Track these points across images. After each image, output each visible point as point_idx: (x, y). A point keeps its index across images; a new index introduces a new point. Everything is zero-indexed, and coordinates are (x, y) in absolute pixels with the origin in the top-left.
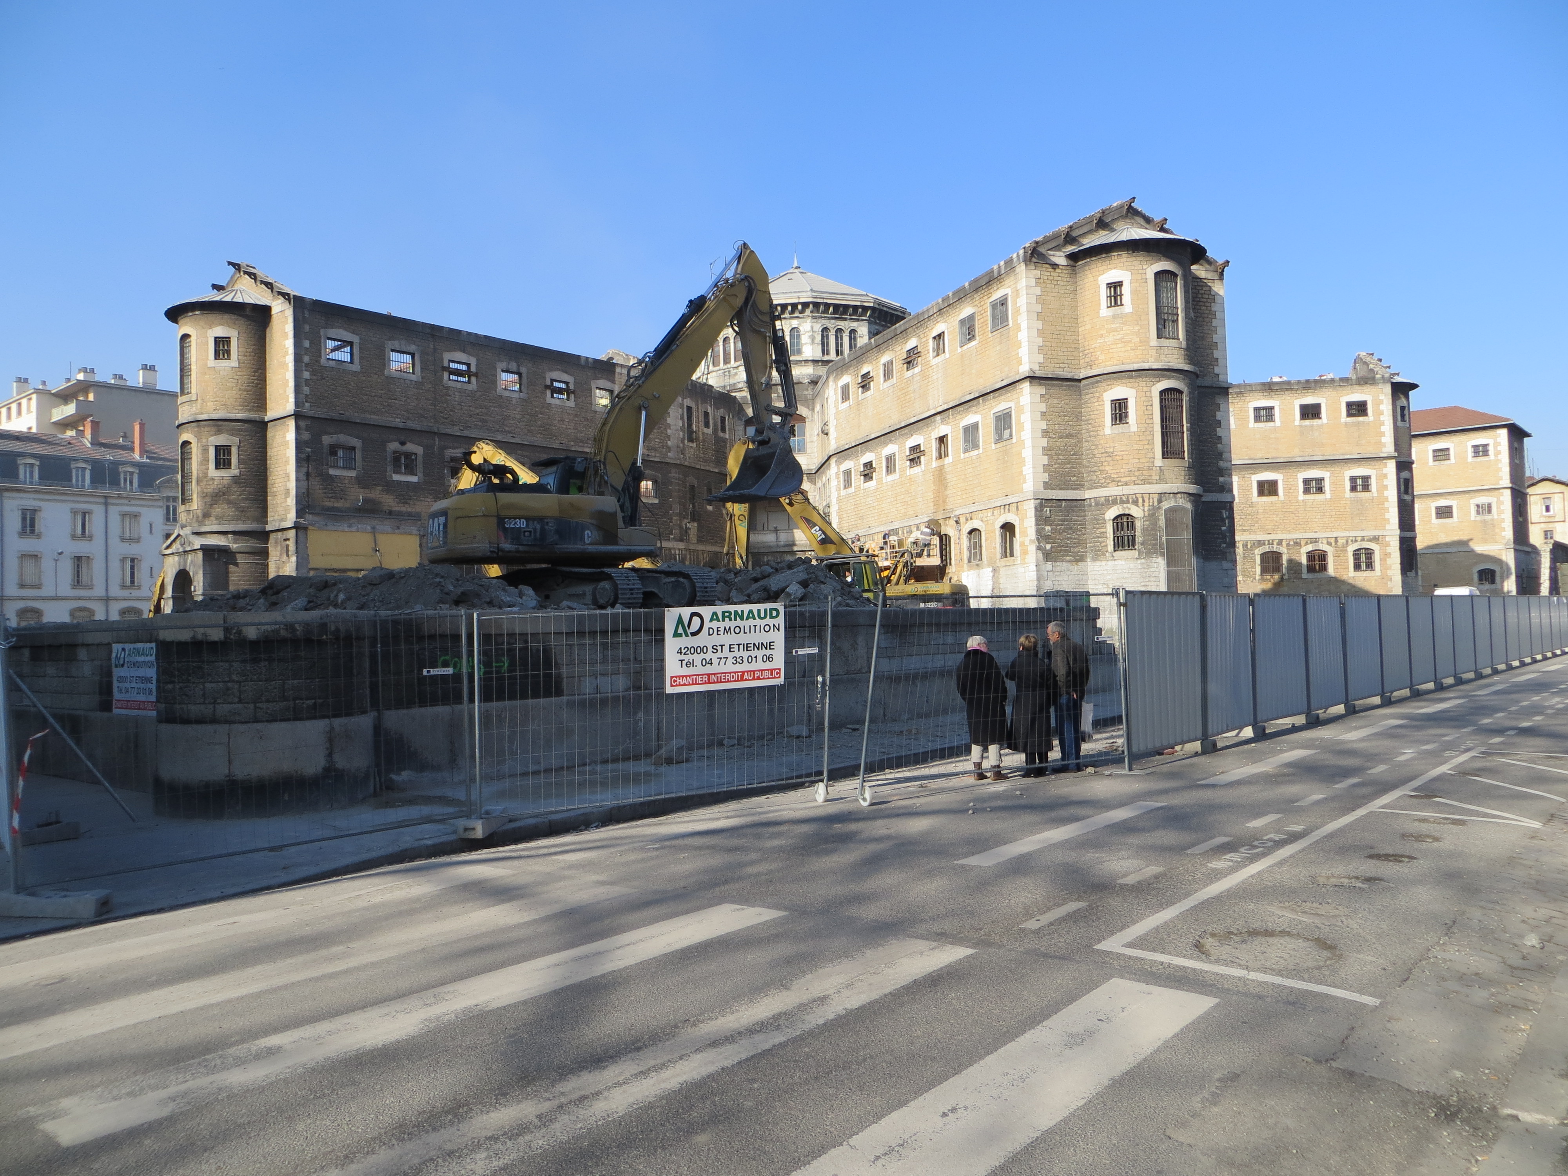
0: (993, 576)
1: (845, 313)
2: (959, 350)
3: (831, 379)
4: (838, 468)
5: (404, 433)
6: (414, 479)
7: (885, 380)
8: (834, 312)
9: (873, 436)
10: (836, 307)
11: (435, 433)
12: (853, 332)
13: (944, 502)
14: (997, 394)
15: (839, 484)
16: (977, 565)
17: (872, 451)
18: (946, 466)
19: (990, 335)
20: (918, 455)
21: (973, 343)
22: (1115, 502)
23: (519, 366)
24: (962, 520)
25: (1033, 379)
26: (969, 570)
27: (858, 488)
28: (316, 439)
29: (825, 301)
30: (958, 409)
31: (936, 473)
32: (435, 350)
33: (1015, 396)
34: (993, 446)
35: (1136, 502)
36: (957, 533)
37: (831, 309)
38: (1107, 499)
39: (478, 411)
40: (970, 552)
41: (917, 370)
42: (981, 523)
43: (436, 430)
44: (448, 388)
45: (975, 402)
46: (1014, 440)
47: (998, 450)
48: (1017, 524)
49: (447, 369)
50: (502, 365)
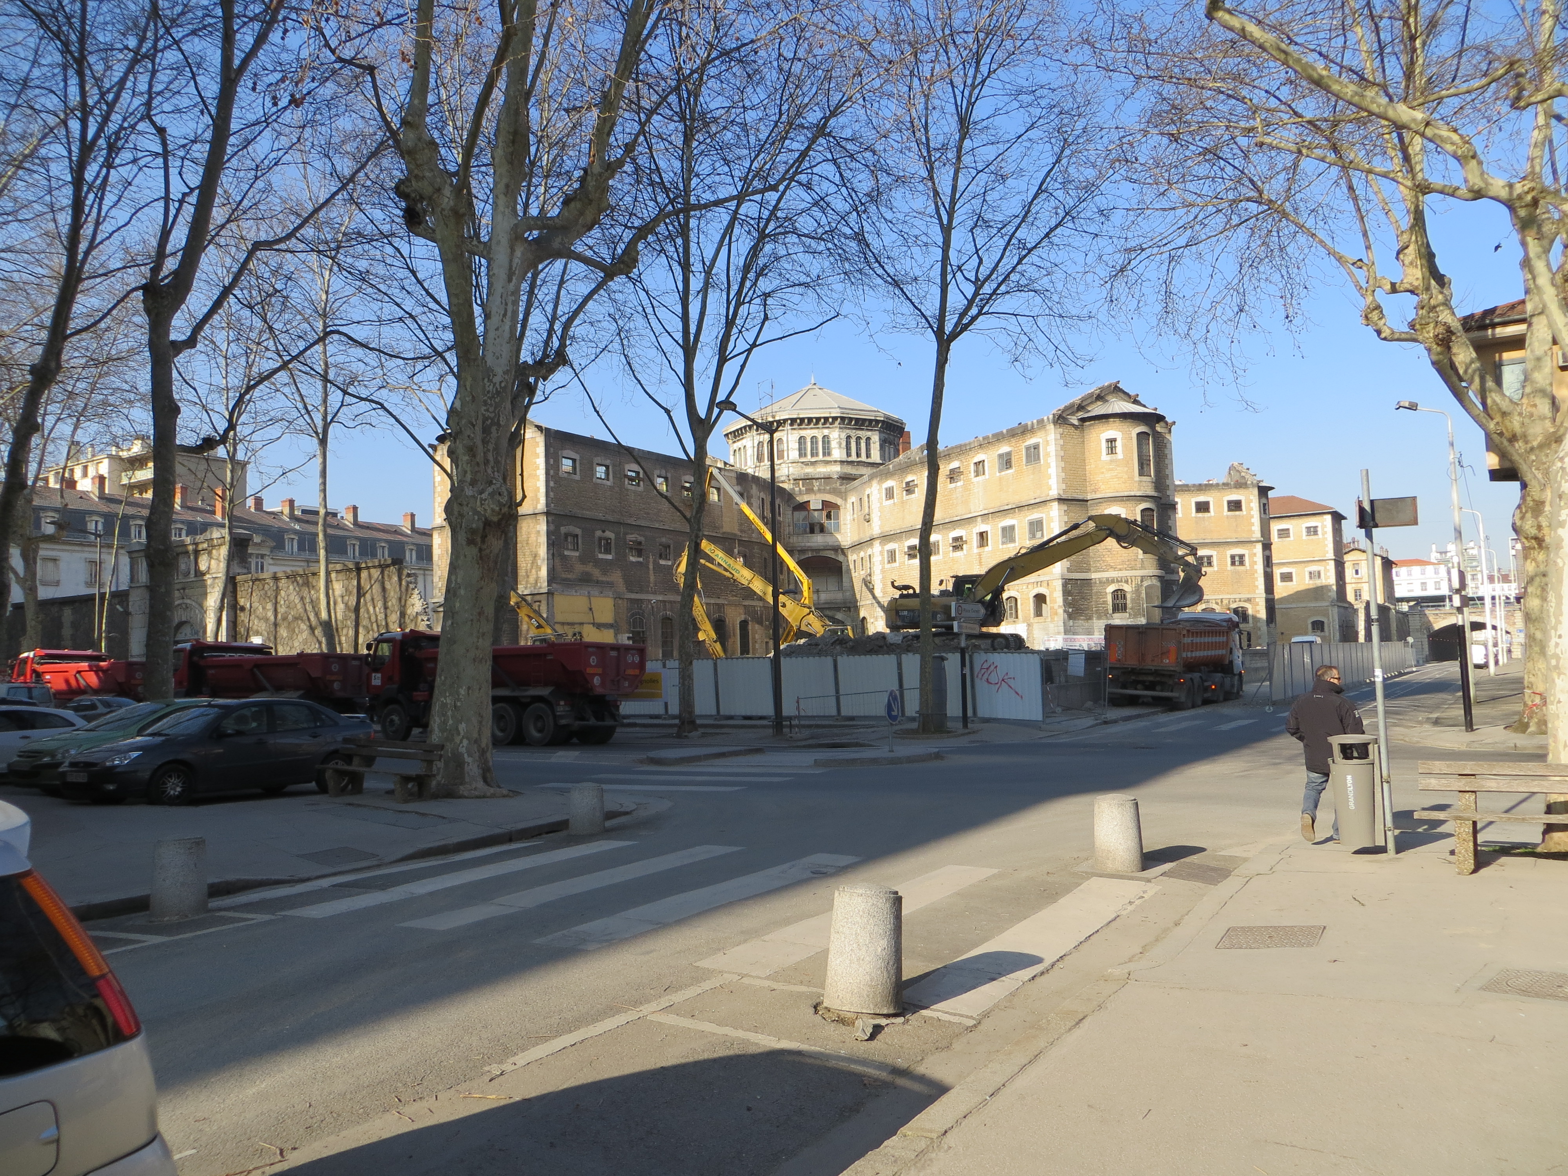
0: (1028, 629)
1: (863, 425)
2: (997, 474)
3: (875, 481)
5: (605, 524)
6: (610, 557)
8: (856, 424)
10: (857, 420)
11: (621, 523)
12: (868, 439)
14: (1031, 507)
16: (1014, 621)
18: (986, 553)
19: (1025, 467)
20: (961, 543)
21: (1010, 471)
22: (1113, 582)
23: (666, 472)
25: (1061, 500)
26: (1006, 625)
28: (557, 528)
29: (850, 416)
30: (998, 514)
31: (977, 557)
32: (621, 462)
33: (1045, 510)
35: (1127, 582)
37: (853, 422)
38: (1107, 579)
41: (959, 484)
42: (1017, 593)
43: (622, 521)
44: (627, 490)
45: (1012, 511)
48: (1047, 595)
49: (626, 476)
50: (657, 472)
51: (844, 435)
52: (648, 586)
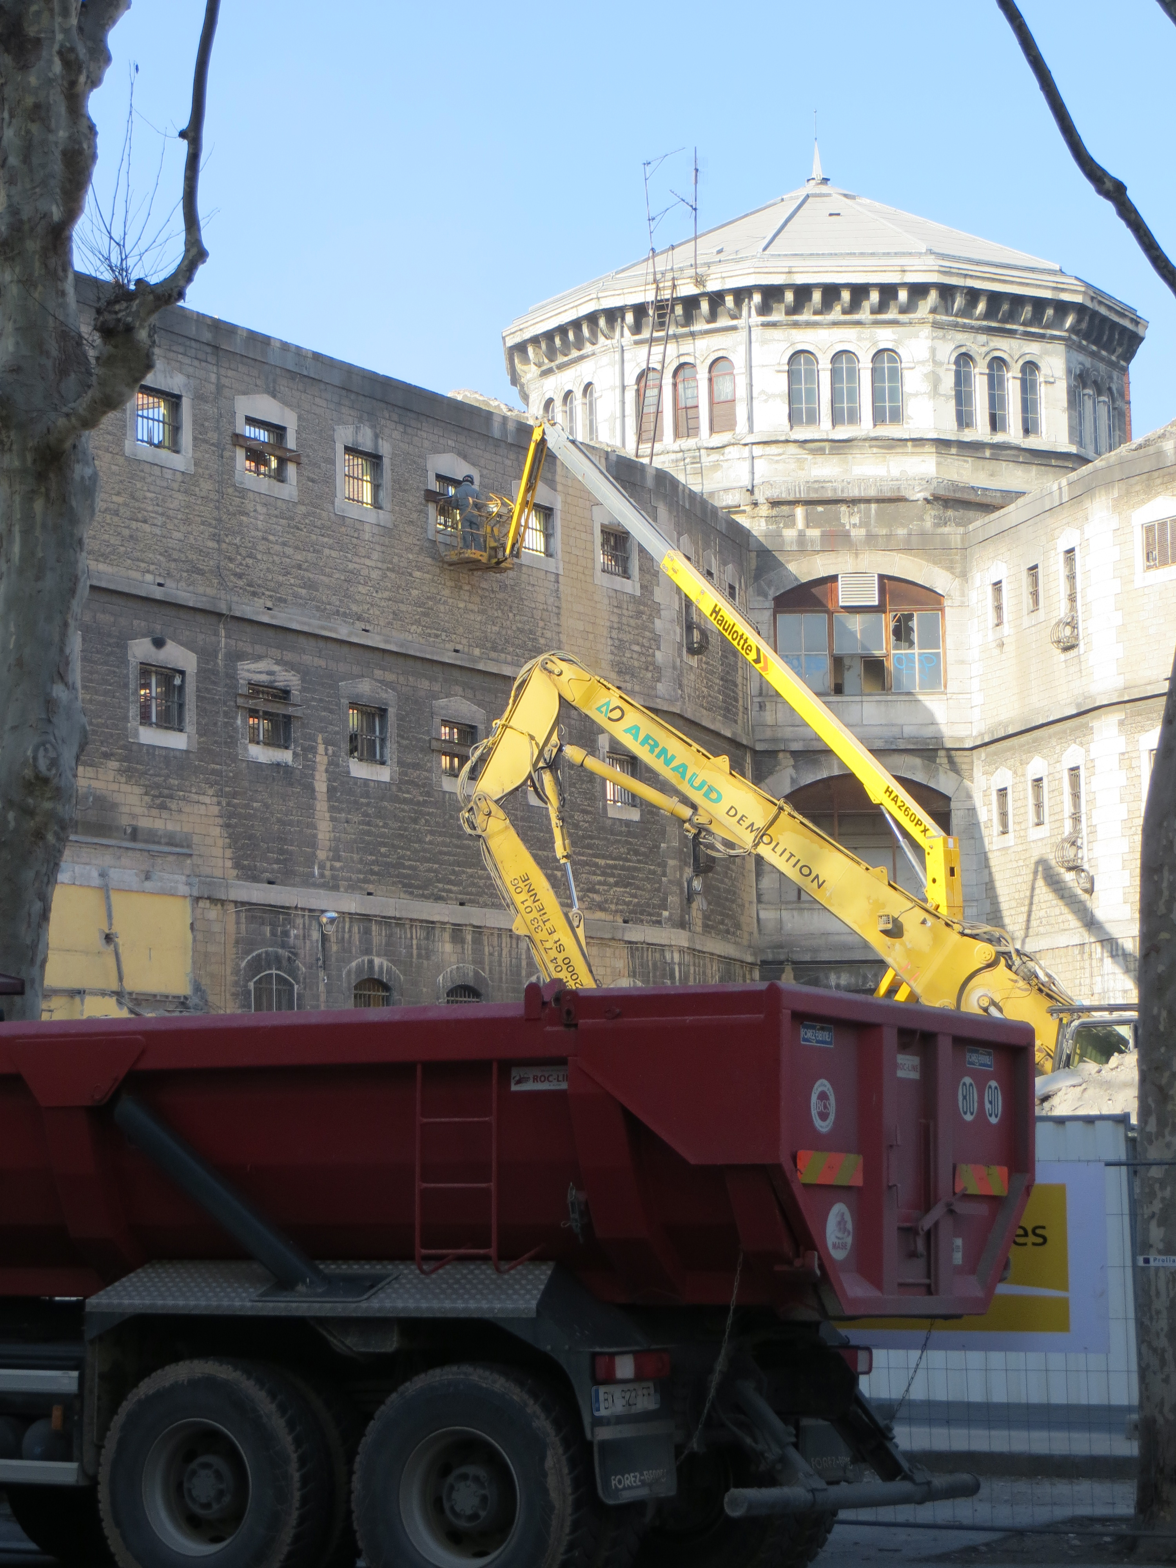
1: (1011, 317)
4: (1132, 742)
5: (162, 615)
6: (177, 741)
8: (989, 314)
10: (995, 298)
11: (220, 615)
12: (1030, 367)
23: (376, 436)
29: (970, 283)
32: (219, 387)
37: (981, 307)
39: (299, 556)
43: (223, 608)
44: (243, 492)
49: (238, 439)
50: (344, 435)
51: (947, 351)
52: (310, 860)
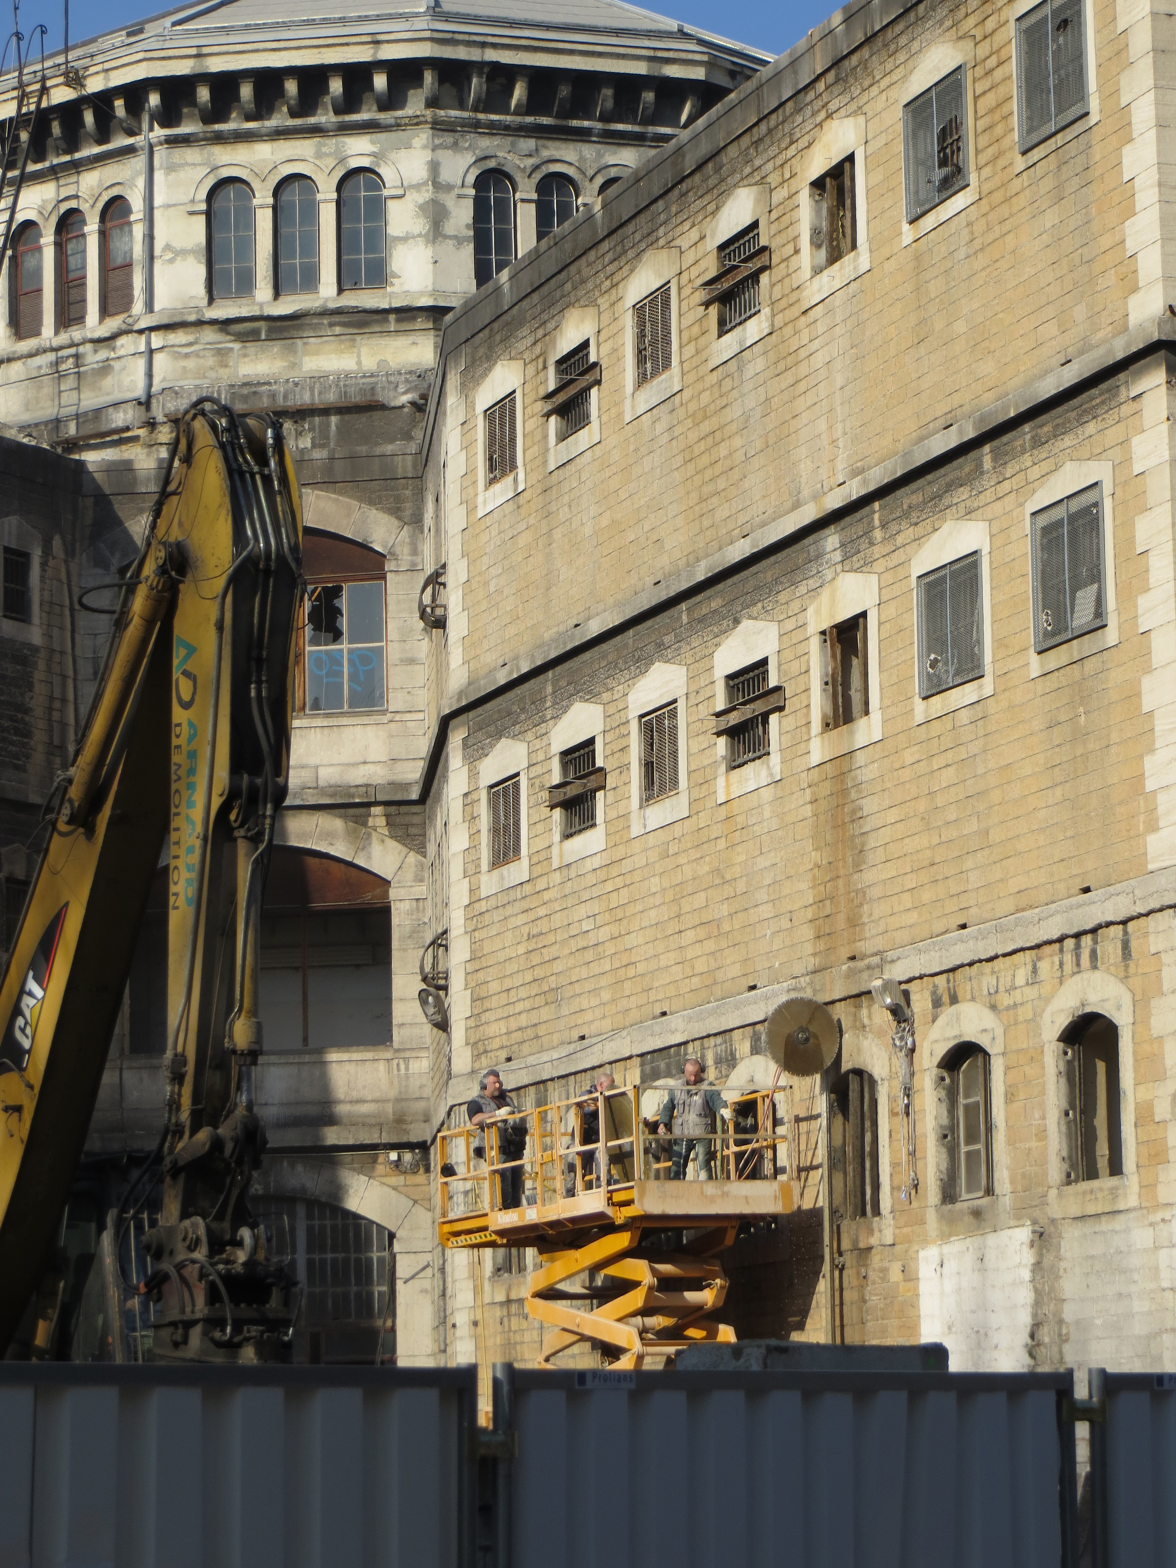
0: (1037, 1266)
1: (580, 107)
2: (908, 233)
3: (453, 381)
4: (473, 775)
7: (642, 379)
8: (532, 106)
9: (595, 628)
10: (542, 79)
13: (854, 922)
14: (1046, 424)
15: (474, 847)
16: (977, 1213)
17: (591, 696)
18: (860, 758)
19: (1020, 163)
20: (759, 707)
21: (959, 201)
24: (920, 1002)
26: (945, 1237)
27: (541, 858)
30: (908, 497)
31: (826, 789)
33: (1113, 434)
34: (1035, 664)
36: (900, 1062)
37: (519, 92)
40: (952, 1151)
41: (754, 329)
42: (989, 1020)
45: (965, 464)
46: (1111, 635)
47: (1052, 682)
48: (1123, 1019)
51: (460, 167)
